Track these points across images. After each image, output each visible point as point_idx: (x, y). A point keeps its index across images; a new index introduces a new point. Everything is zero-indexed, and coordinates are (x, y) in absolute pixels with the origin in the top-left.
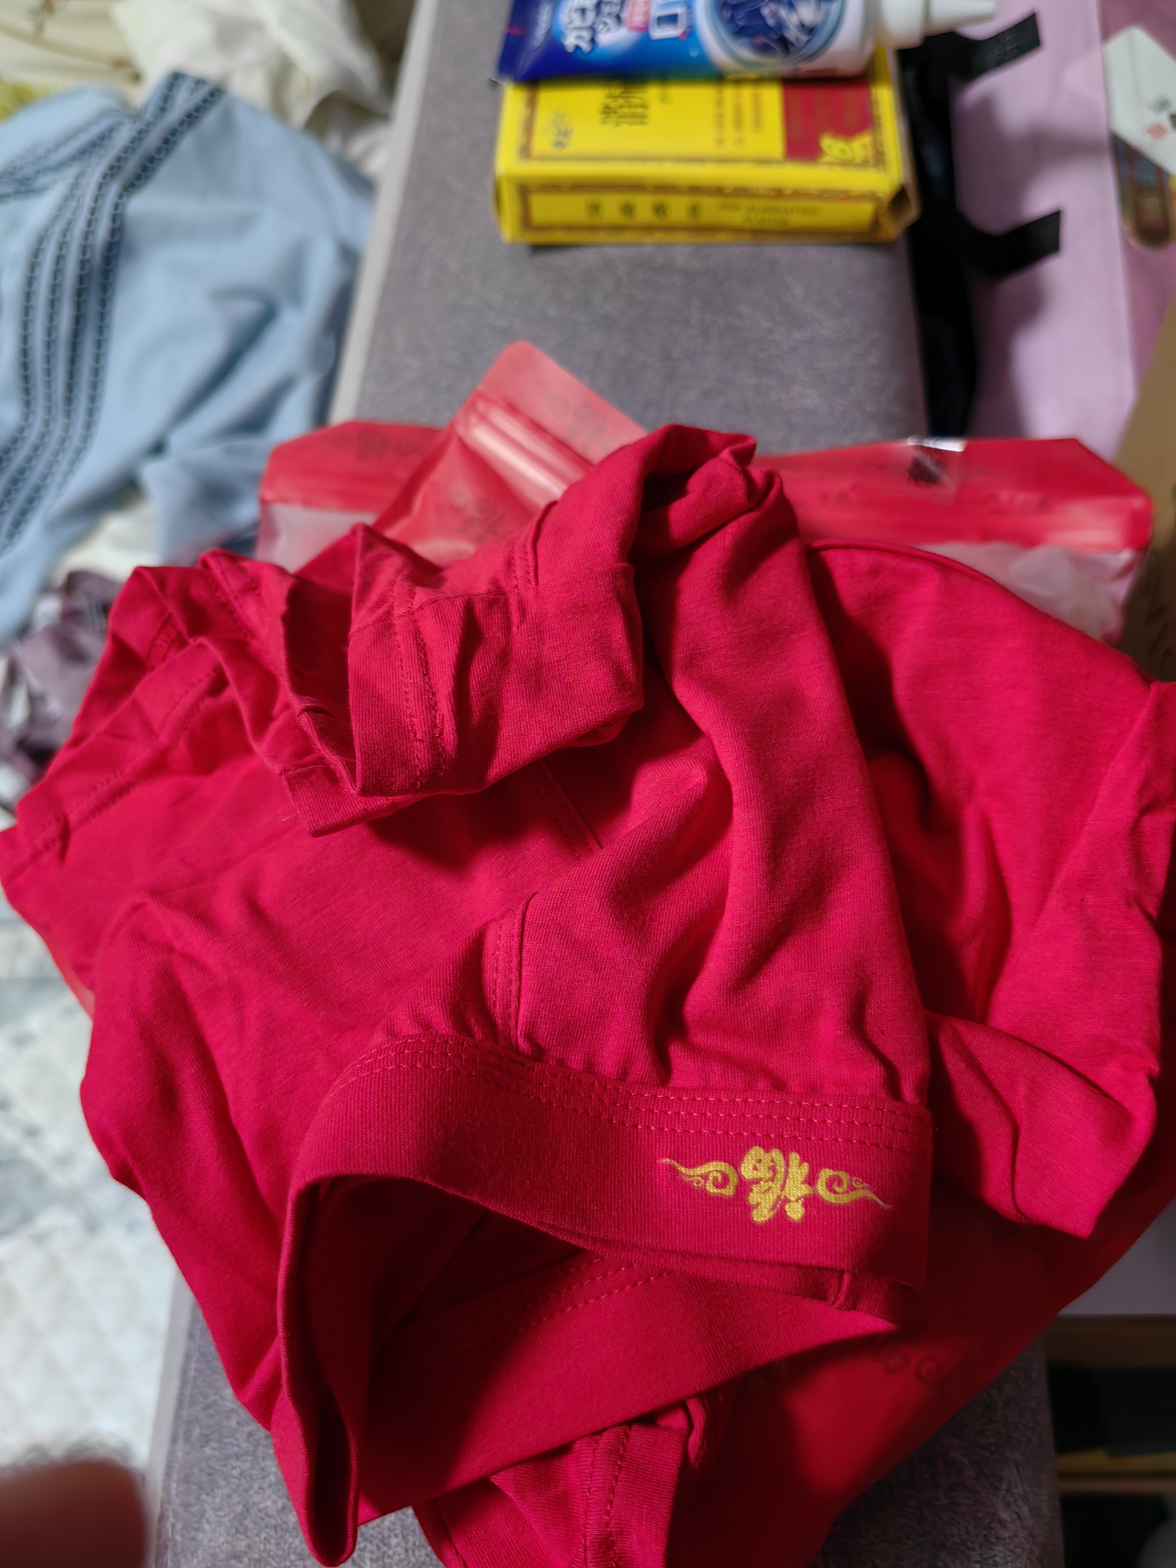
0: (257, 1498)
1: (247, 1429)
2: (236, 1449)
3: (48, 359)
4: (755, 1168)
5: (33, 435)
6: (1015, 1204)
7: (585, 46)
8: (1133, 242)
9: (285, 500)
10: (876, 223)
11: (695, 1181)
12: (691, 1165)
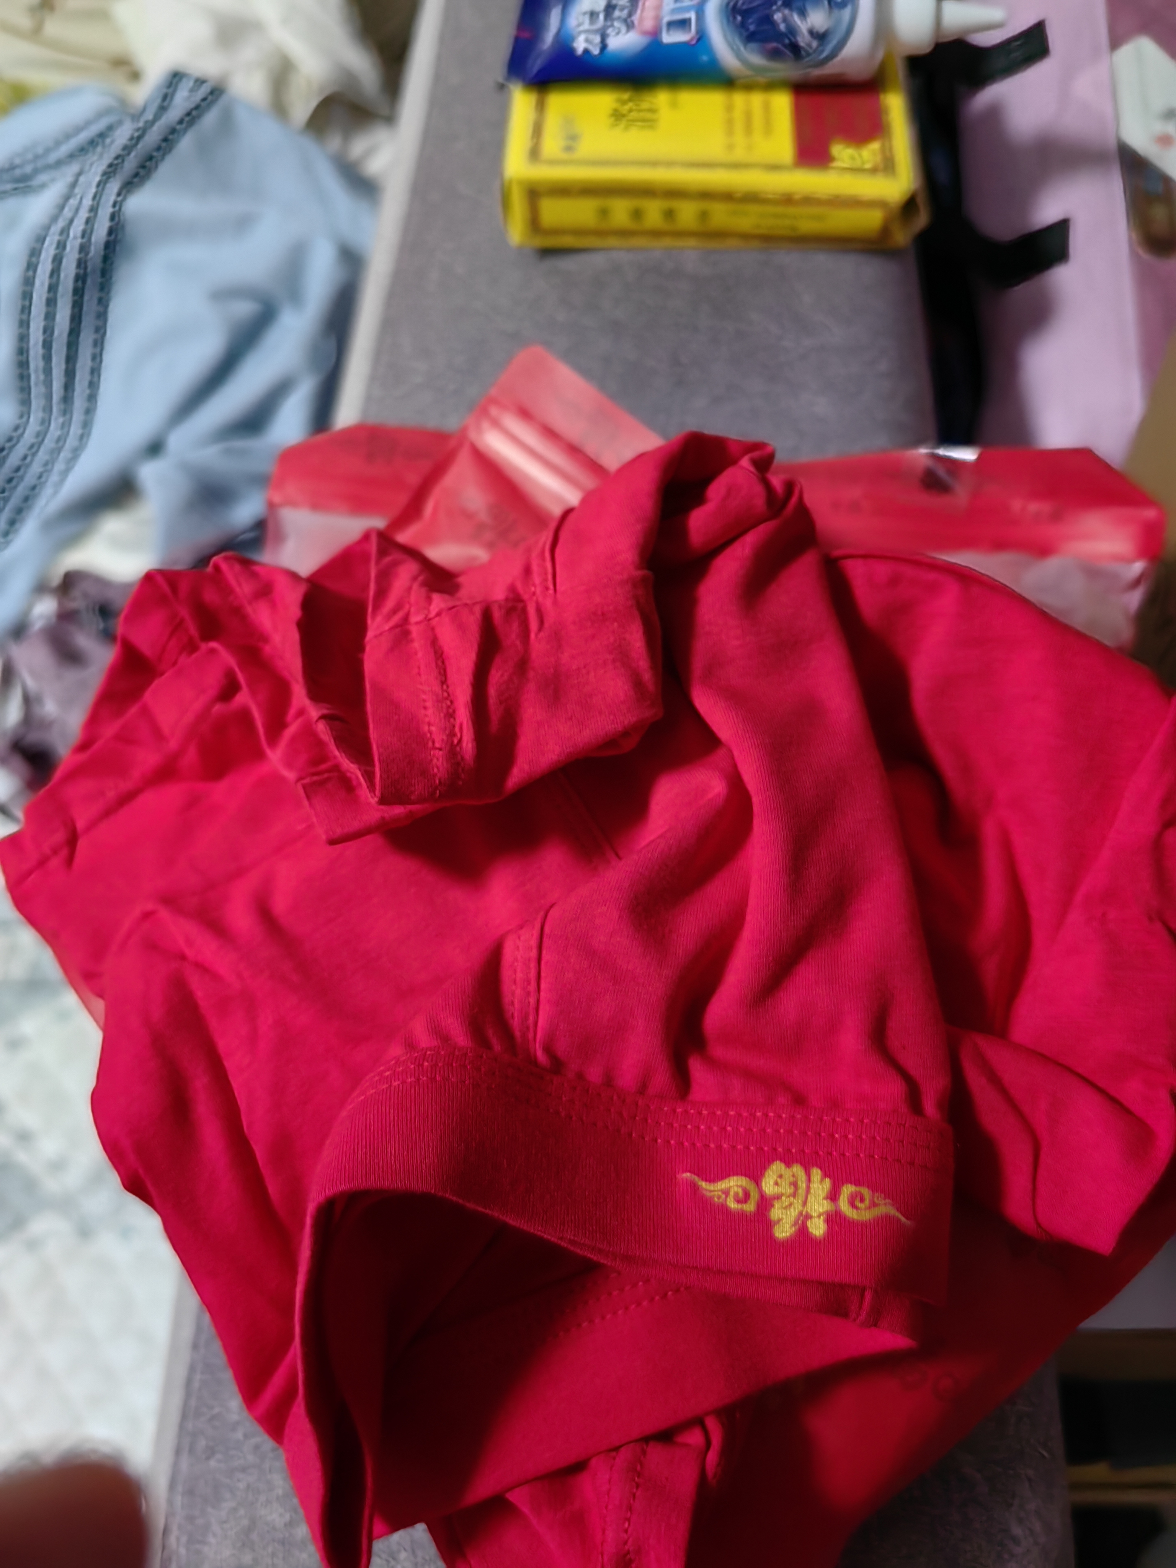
1: (253, 1441)
2: (242, 1461)
4: (776, 1184)
5: (29, 434)
6: (1036, 1220)
7: (596, 51)
8: (1141, 252)
9: (291, 503)
10: (885, 231)
11: (716, 1196)
12: (712, 1180)
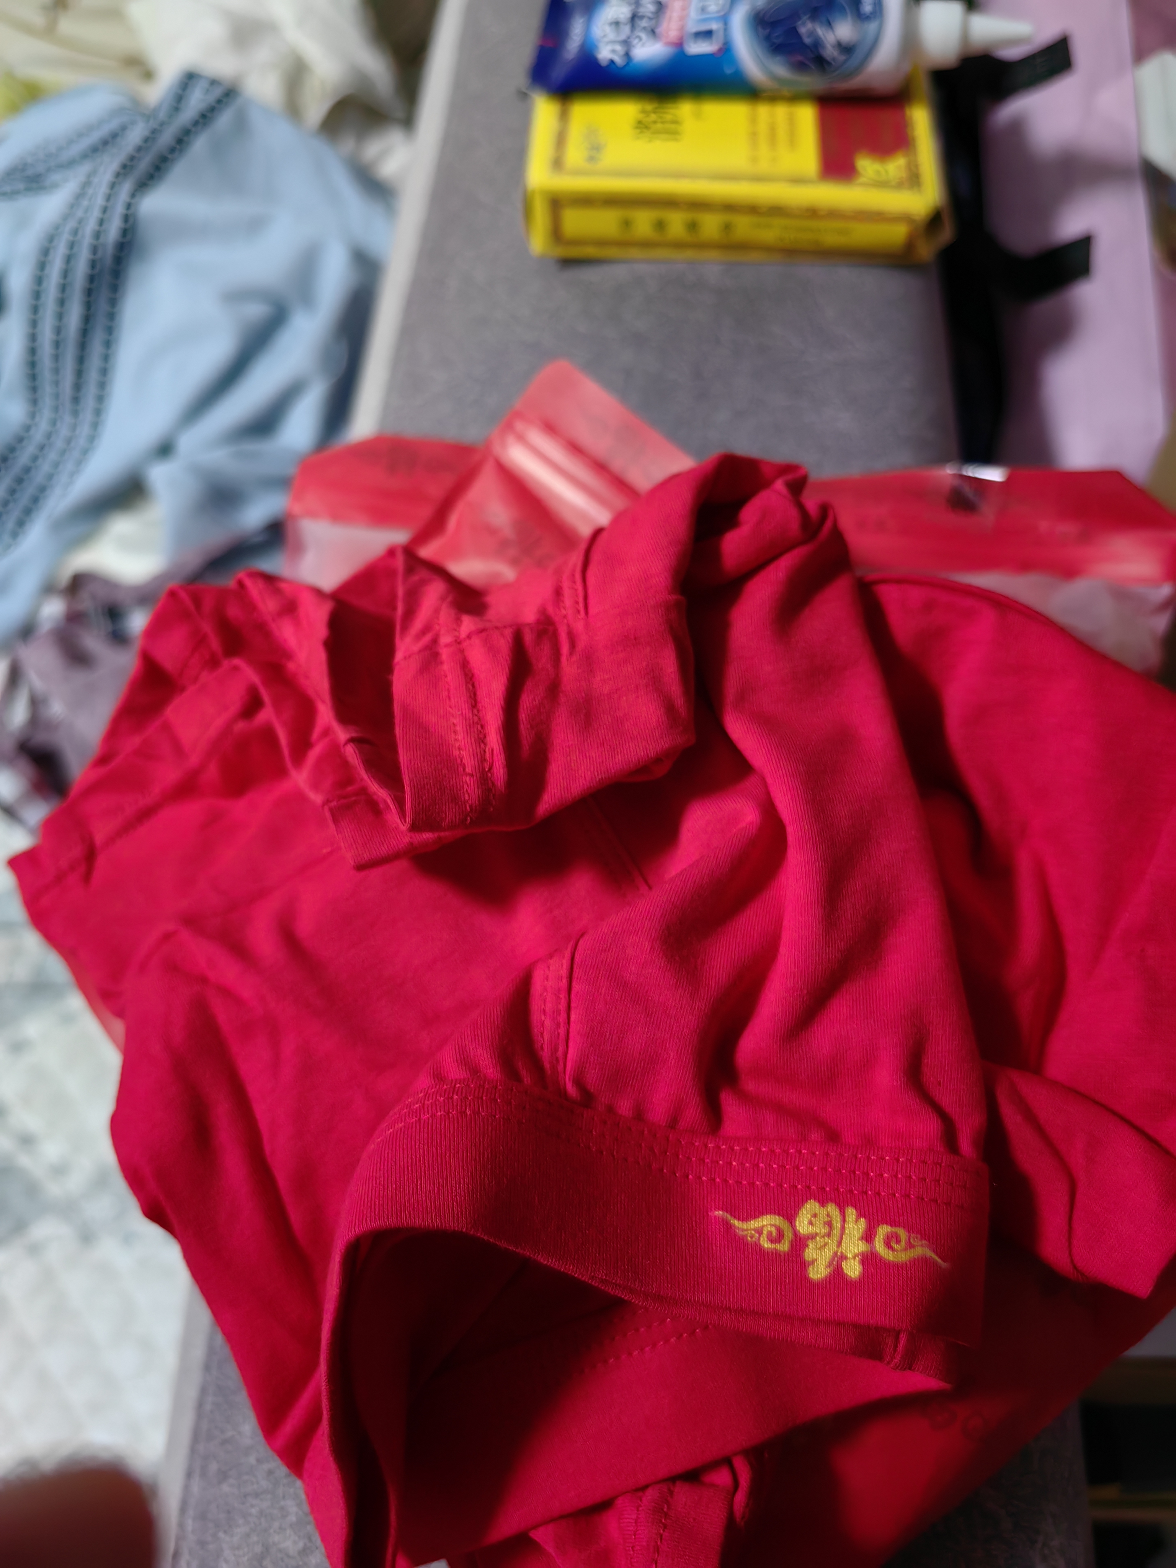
0: (276, 1538)
1: (266, 1466)
2: (255, 1486)
3: (56, 358)
4: (811, 1223)
5: (38, 435)
6: (1072, 1261)
7: (619, 60)
8: (1163, 270)
9: (312, 514)
10: (910, 246)
11: (749, 1235)
12: (745, 1219)
